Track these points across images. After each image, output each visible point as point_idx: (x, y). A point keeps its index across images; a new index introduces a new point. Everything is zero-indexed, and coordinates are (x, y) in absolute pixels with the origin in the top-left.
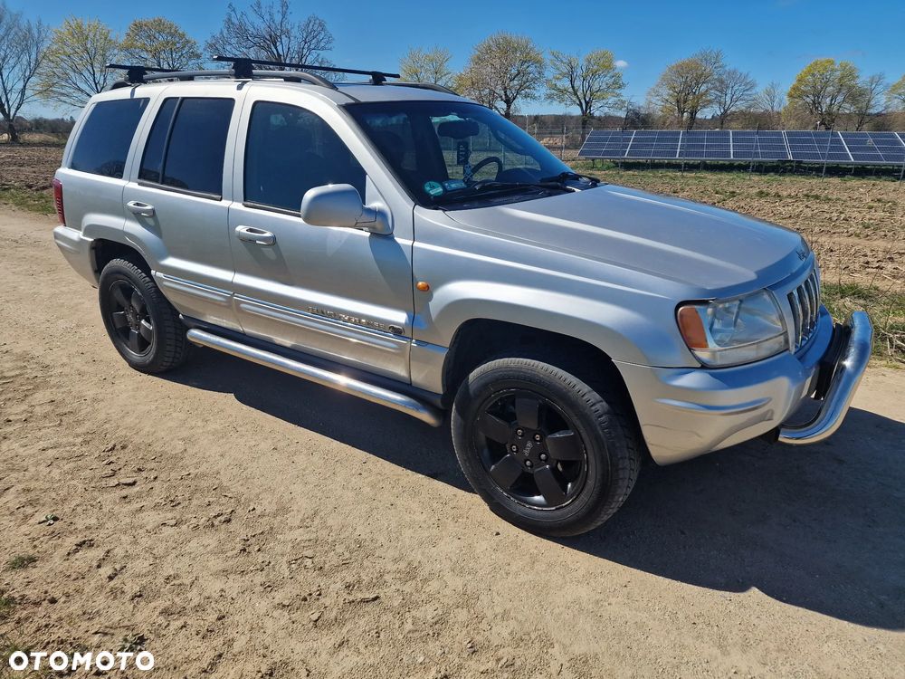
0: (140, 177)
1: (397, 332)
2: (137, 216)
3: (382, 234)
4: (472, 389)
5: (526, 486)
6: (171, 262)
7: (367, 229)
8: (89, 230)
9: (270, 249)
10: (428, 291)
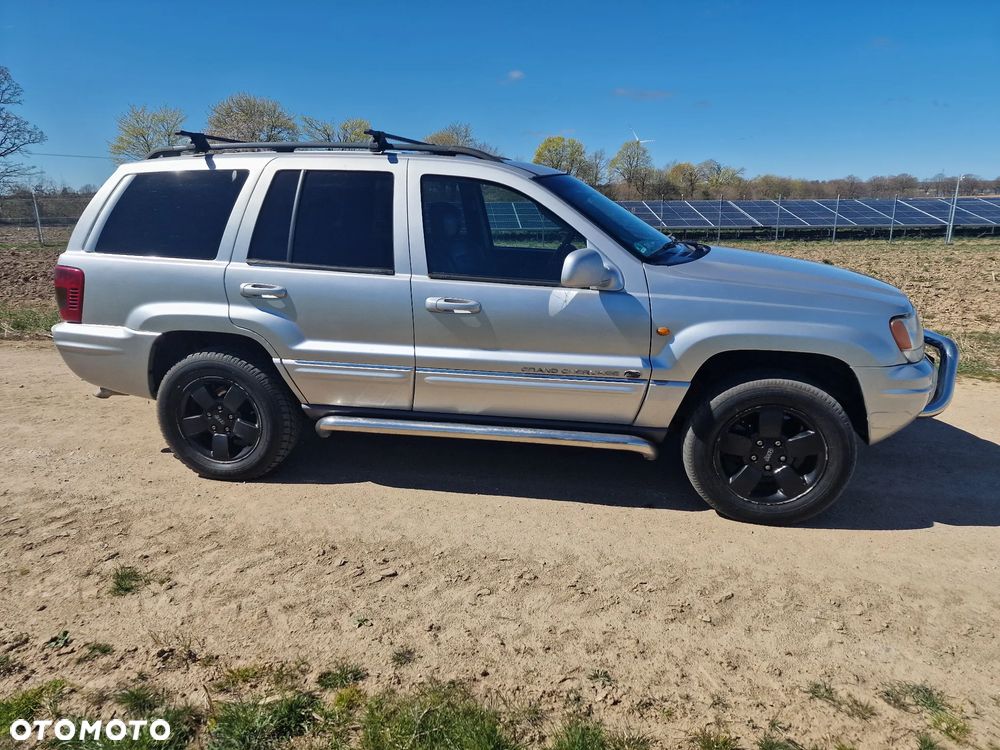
0: (250, 256)
1: (634, 376)
2: (252, 299)
3: (611, 290)
4: (716, 414)
5: (765, 487)
6: (309, 345)
7: (594, 287)
8: (150, 323)
9: (474, 318)
10: (668, 336)
